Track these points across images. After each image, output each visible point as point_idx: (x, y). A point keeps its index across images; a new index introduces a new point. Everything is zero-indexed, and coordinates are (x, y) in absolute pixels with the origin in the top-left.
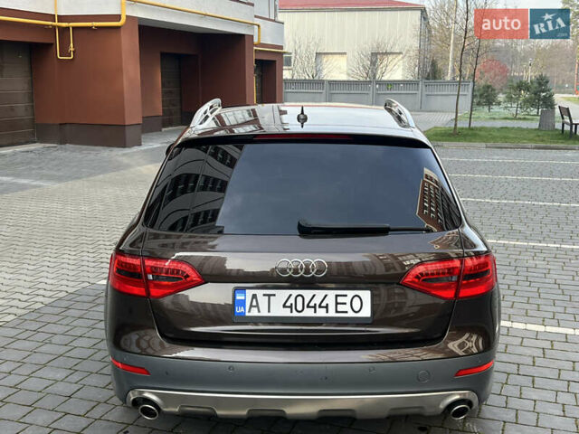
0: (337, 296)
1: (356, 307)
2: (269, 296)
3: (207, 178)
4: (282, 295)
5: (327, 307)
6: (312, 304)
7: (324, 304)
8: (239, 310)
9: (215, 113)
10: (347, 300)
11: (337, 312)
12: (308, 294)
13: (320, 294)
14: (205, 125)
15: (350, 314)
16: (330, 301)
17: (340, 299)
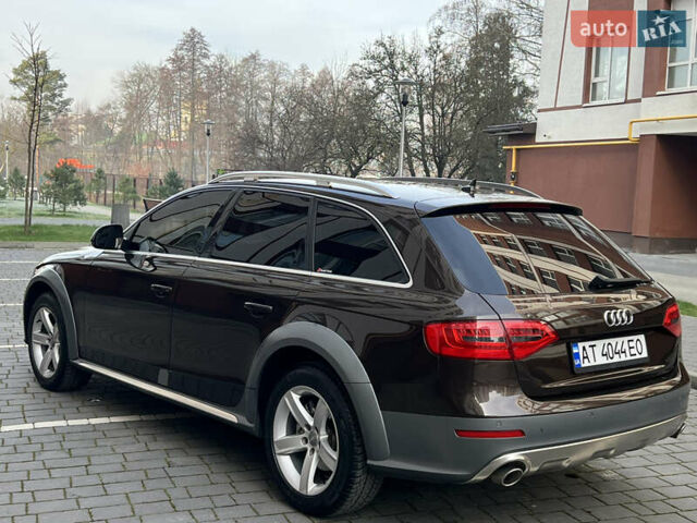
0: (628, 341)
2: (593, 347)
4: (599, 344)
5: (625, 351)
7: (623, 350)
8: (577, 362)
10: (634, 344)
11: (631, 355)
12: (613, 341)
13: (620, 340)
15: (638, 356)
16: (626, 347)
17: (632, 344)
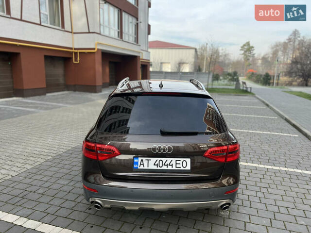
0: (176, 161)
1: (184, 165)
2: (148, 160)
3: (124, 108)
4: (153, 160)
5: (172, 165)
6: (166, 164)
7: (171, 164)
8: (135, 166)
9: (127, 83)
10: (181, 162)
11: (176, 167)
12: (164, 160)
13: (169, 160)
14: (123, 88)
15: (182, 168)
16: (174, 163)
17: (178, 162)
